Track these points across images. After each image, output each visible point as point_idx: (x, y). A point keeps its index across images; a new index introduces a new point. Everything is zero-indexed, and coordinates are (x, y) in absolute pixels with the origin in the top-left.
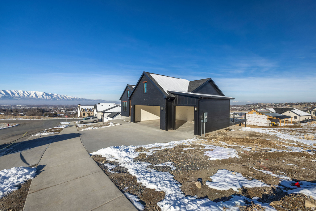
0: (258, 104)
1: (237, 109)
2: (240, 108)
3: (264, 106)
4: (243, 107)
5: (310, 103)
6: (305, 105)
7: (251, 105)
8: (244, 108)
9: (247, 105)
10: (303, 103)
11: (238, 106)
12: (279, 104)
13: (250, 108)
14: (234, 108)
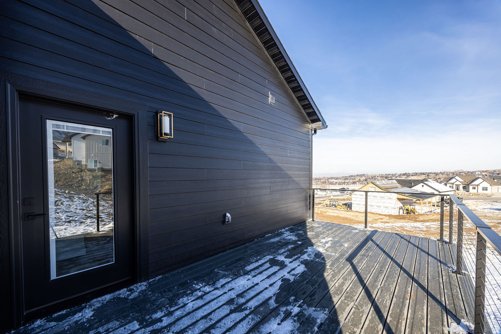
0: (364, 175)
1: (336, 183)
2: (340, 181)
3: (372, 178)
4: (344, 180)
5: (431, 173)
6: (424, 176)
7: (355, 176)
8: (346, 181)
9: (350, 176)
10: (422, 173)
11: (337, 179)
12: (392, 174)
13: (354, 181)
14: (332, 181)
